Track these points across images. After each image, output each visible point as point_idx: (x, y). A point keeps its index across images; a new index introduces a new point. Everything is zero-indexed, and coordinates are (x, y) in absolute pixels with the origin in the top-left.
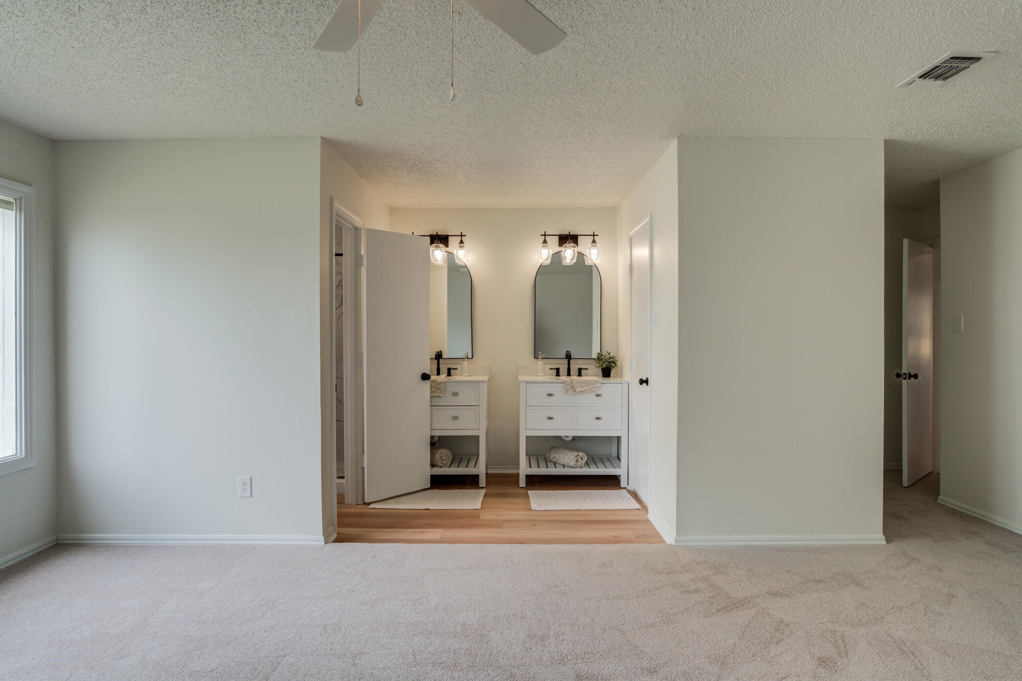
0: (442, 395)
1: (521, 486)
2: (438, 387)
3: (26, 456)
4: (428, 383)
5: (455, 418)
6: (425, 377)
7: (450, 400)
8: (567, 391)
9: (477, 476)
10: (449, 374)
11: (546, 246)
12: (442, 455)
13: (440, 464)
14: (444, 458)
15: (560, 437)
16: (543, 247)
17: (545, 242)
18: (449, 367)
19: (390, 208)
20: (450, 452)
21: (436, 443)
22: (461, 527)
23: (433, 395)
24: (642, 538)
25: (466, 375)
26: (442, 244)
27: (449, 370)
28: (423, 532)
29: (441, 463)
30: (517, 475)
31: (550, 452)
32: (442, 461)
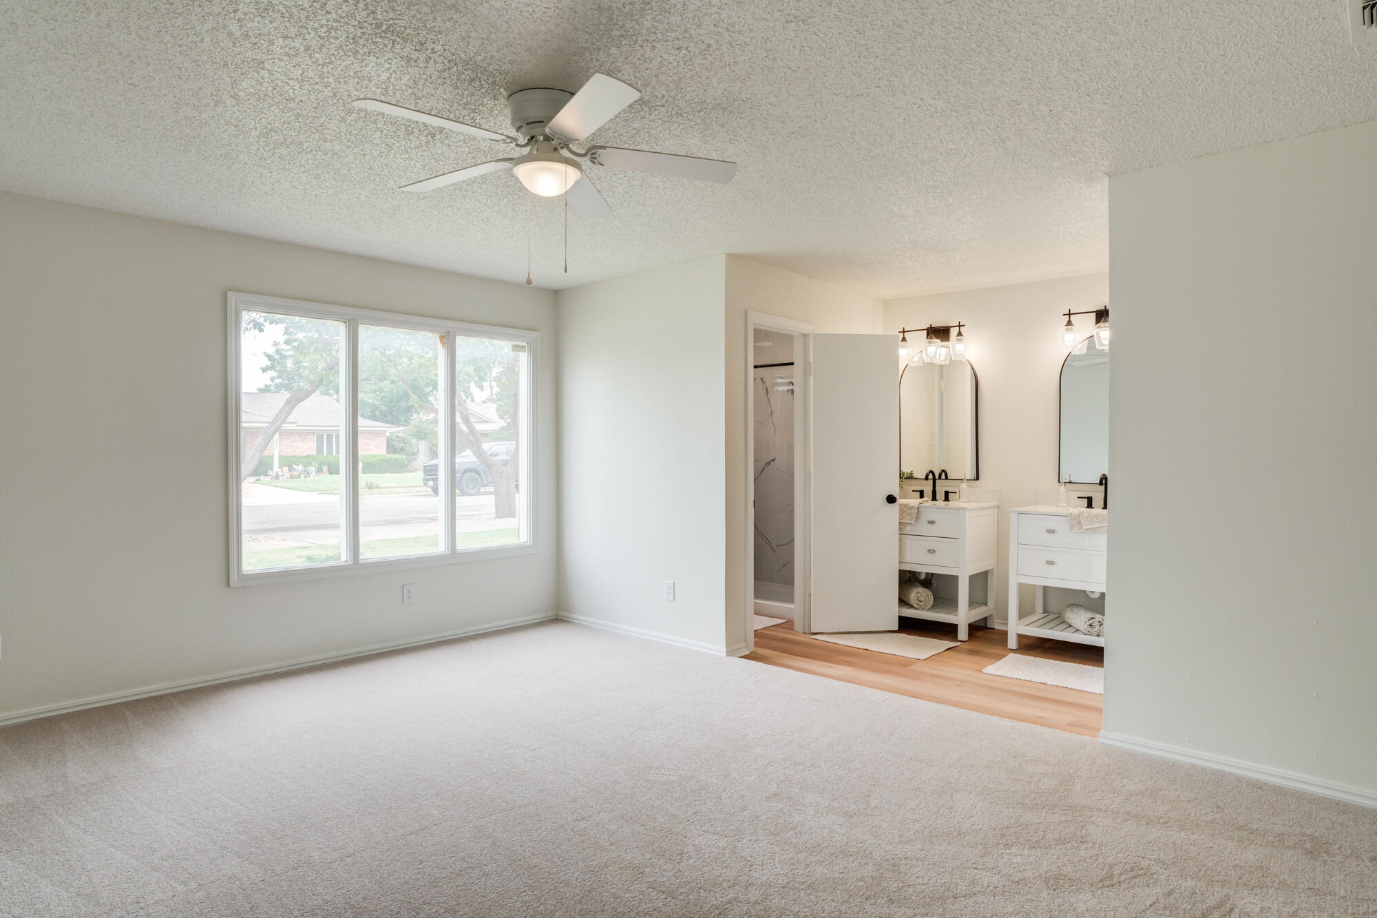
0: (913, 522)
1: (1009, 647)
2: (909, 512)
3: (533, 544)
4: (895, 507)
5: (932, 551)
6: (891, 499)
7: (924, 528)
8: (1072, 527)
9: (956, 626)
10: (947, 499)
11: (1072, 330)
12: (919, 595)
13: (915, 605)
14: (922, 600)
15: (1085, 591)
16: (1067, 330)
17: (1069, 323)
18: (946, 490)
19: (884, 300)
20: (931, 593)
21: (908, 579)
22: (875, 670)
23: (903, 521)
24: (1080, 727)
25: (964, 500)
26: (936, 338)
27: (947, 493)
28: (831, 667)
29: (918, 604)
30: (1005, 634)
31: (1066, 611)
32: (918, 602)
